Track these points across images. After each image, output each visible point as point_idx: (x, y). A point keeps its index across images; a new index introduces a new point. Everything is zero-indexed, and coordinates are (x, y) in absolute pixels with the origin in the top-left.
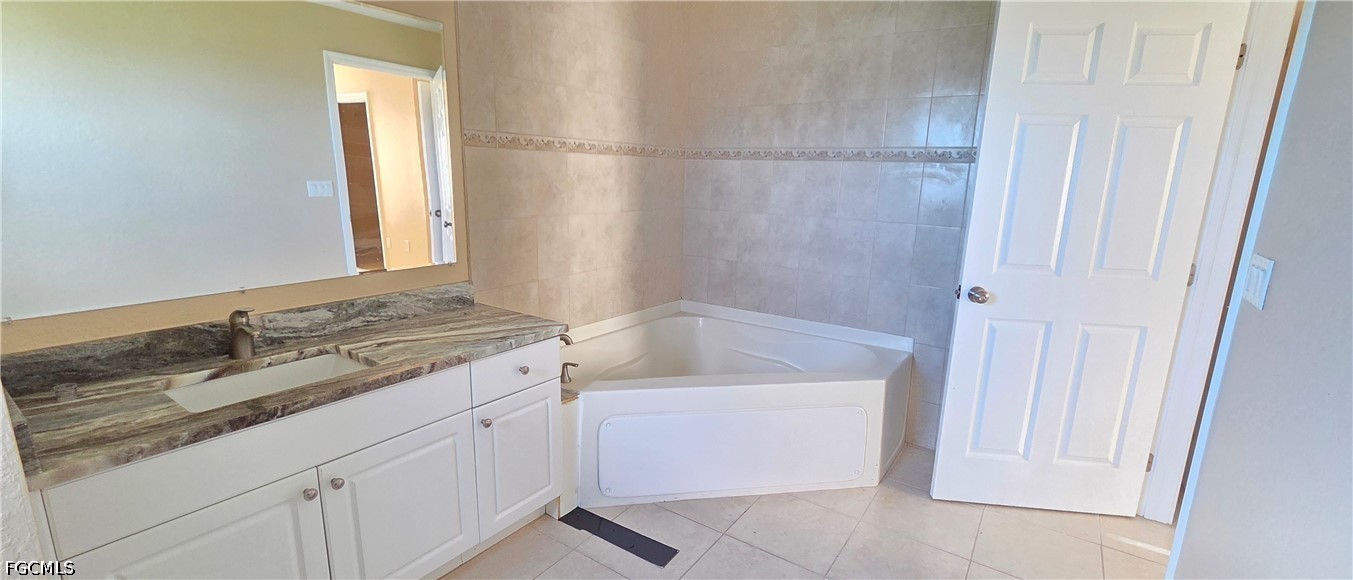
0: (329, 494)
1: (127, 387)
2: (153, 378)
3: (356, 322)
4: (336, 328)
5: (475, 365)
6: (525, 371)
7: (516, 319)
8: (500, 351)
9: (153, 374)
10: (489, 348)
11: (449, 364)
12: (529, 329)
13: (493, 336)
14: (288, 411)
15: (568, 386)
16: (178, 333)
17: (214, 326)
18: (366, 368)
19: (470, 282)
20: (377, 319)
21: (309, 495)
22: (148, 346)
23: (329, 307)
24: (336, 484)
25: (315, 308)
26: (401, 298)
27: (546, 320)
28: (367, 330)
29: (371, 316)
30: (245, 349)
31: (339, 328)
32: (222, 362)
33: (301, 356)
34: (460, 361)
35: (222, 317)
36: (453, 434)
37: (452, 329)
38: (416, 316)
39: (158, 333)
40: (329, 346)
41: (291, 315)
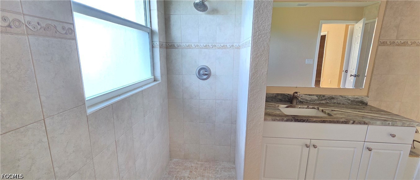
0: (312, 148)
1: (271, 105)
2: (275, 104)
3: (323, 102)
4: (317, 102)
5: (370, 127)
6: (394, 136)
7: (389, 115)
8: (383, 125)
9: (275, 103)
10: (378, 122)
11: (360, 123)
12: (398, 120)
13: (379, 118)
14: (308, 121)
15: (414, 150)
16: (281, 94)
17: (289, 95)
18: (327, 116)
19: (368, 96)
20: (330, 102)
21: (307, 146)
22: (275, 96)
23: (317, 96)
24: (315, 146)
25: (313, 95)
26: (340, 97)
27: (406, 118)
28: (326, 105)
29: (328, 101)
30: (295, 102)
31: (318, 102)
32: (289, 104)
33: (308, 108)
34: (365, 123)
35: (291, 93)
36: (355, 148)
37: (359, 112)
38: (343, 104)
39: (278, 94)
40: (316, 107)
41: (307, 96)
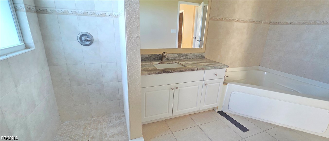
0: (175, 89)
1: (148, 63)
2: (151, 62)
3: (182, 58)
4: (178, 59)
5: (206, 71)
6: (216, 75)
7: (215, 63)
8: (212, 69)
9: (150, 61)
10: (209, 68)
11: (201, 69)
12: (218, 65)
13: (210, 65)
14: (172, 72)
15: (225, 81)
16: (155, 55)
17: (160, 55)
18: (183, 67)
19: (205, 53)
21: (172, 89)
22: (150, 56)
23: (178, 54)
24: (177, 88)
25: (175, 54)
26: (191, 54)
27: (222, 64)
28: (183, 60)
29: (184, 57)
30: (164, 59)
32: (160, 62)
33: (172, 63)
34: (203, 69)
35: (161, 53)
36: (199, 85)
37: (200, 62)
38: (193, 59)
39: (152, 54)
40: (177, 62)
41: (171, 55)
